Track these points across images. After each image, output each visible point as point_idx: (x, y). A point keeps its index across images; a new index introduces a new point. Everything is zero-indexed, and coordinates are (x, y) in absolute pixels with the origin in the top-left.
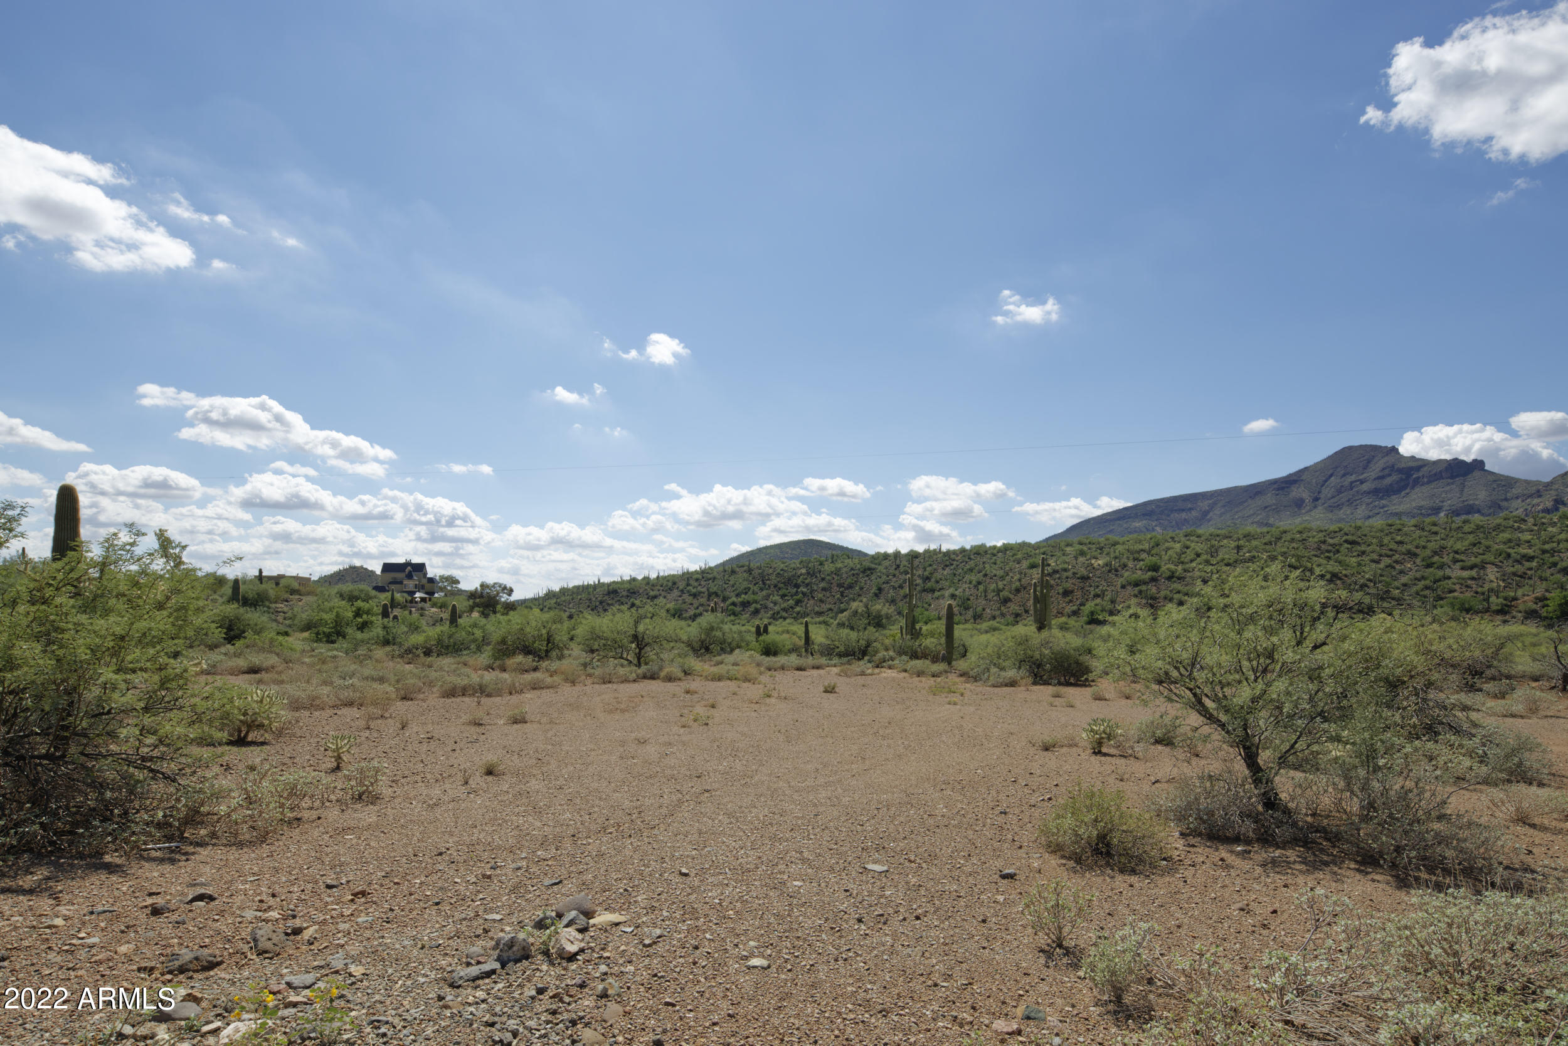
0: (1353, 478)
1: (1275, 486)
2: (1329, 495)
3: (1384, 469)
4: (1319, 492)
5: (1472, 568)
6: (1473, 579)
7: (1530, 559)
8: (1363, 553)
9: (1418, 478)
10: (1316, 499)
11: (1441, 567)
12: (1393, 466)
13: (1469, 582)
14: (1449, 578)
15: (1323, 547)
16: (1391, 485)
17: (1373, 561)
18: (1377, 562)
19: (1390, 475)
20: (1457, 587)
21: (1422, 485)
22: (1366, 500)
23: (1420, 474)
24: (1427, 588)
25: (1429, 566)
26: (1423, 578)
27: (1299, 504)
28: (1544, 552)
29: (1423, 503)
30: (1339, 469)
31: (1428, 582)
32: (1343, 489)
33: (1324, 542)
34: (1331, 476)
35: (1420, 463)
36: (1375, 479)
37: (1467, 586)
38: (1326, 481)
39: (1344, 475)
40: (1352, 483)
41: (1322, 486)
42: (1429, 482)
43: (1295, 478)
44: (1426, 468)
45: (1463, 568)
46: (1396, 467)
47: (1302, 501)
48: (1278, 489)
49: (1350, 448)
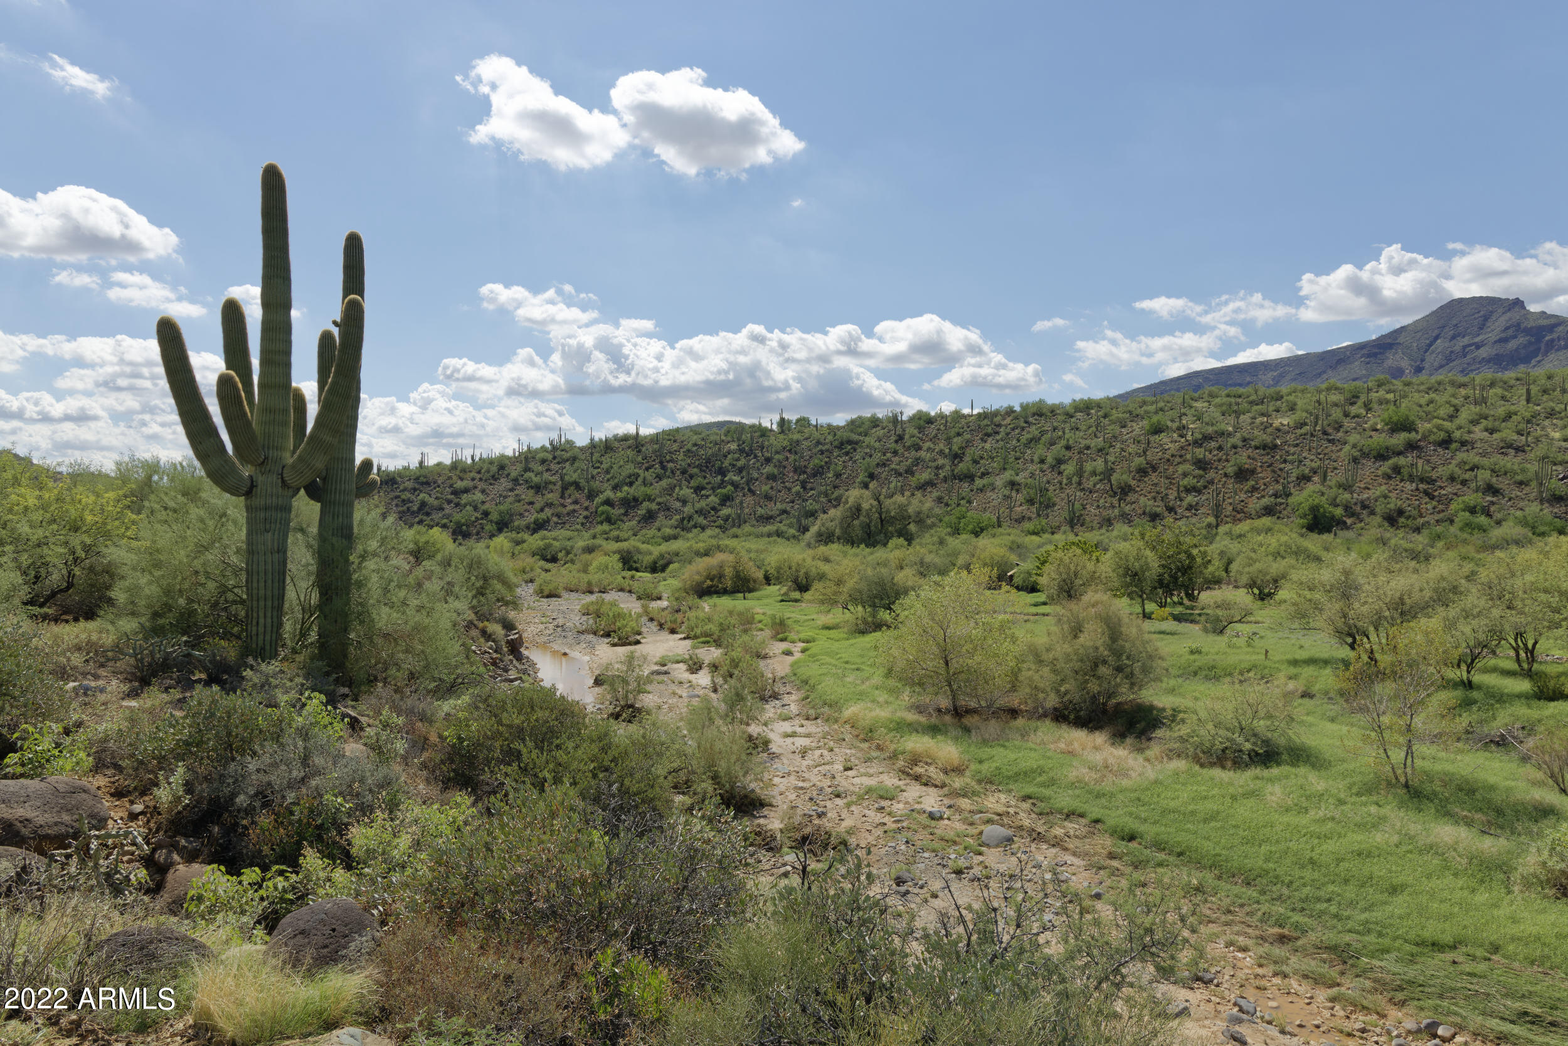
0: (1466, 340)
1: (1365, 351)
2: (1436, 364)
3: (1507, 328)
4: (1423, 360)
9: (1552, 340)
10: (1420, 369)
12: (1519, 325)
16: (1517, 350)
19: (1515, 337)
21: (1558, 350)
23: (1555, 335)
30: (1447, 329)
32: (1453, 357)
34: (1437, 338)
35: (1553, 321)
36: (1496, 342)
38: (1430, 345)
39: (1453, 338)
40: (1464, 347)
41: (1426, 351)
43: (1389, 341)
44: (1561, 328)
46: (1523, 326)
48: (1369, 356)
49: (1461, 300)
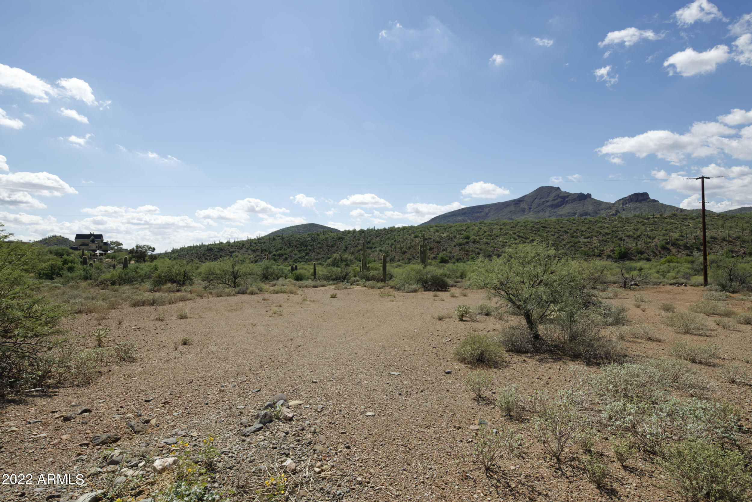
0: (544, 200)
1: (514, 202)
2: (535, 207)
3: (555, 197)
4: (531, 206)
5: (588, 238)
6: (588, 242)
7: (608, 234)
8: (548, 231)
10: (530, 208)
11: (577, 237)
13: (587, 244)
14: (580, 242)
15: (533, 229)
16: (558, 203)
17: (552, 235)
18: (554, 235)
19: (557, 199)
20: (583, 246)
21: (569, 203)
22: (549, 209)
23: (568, 199)
24: (572, 246)
25: (572, 237)
26: (571, 242)
27: (523, 210)
28: (613, 231)
29: (570, 211)
30: (538, 196)
31: (572, 244)
32: (540, 204)
33: (534, 227)
34: (535, 198)
35: (568, 195)
36: (552, 200)
37: (587, 246)
38: (534, 201)
40: (543, 202)
41: (532, 203)
42: (571, 202)
43: (522, 199)
44: (570, 197)
45: (585, 238)
46: (559, 196)
47: (525, 209)
48: (515, 204)
49: (542, 187)
